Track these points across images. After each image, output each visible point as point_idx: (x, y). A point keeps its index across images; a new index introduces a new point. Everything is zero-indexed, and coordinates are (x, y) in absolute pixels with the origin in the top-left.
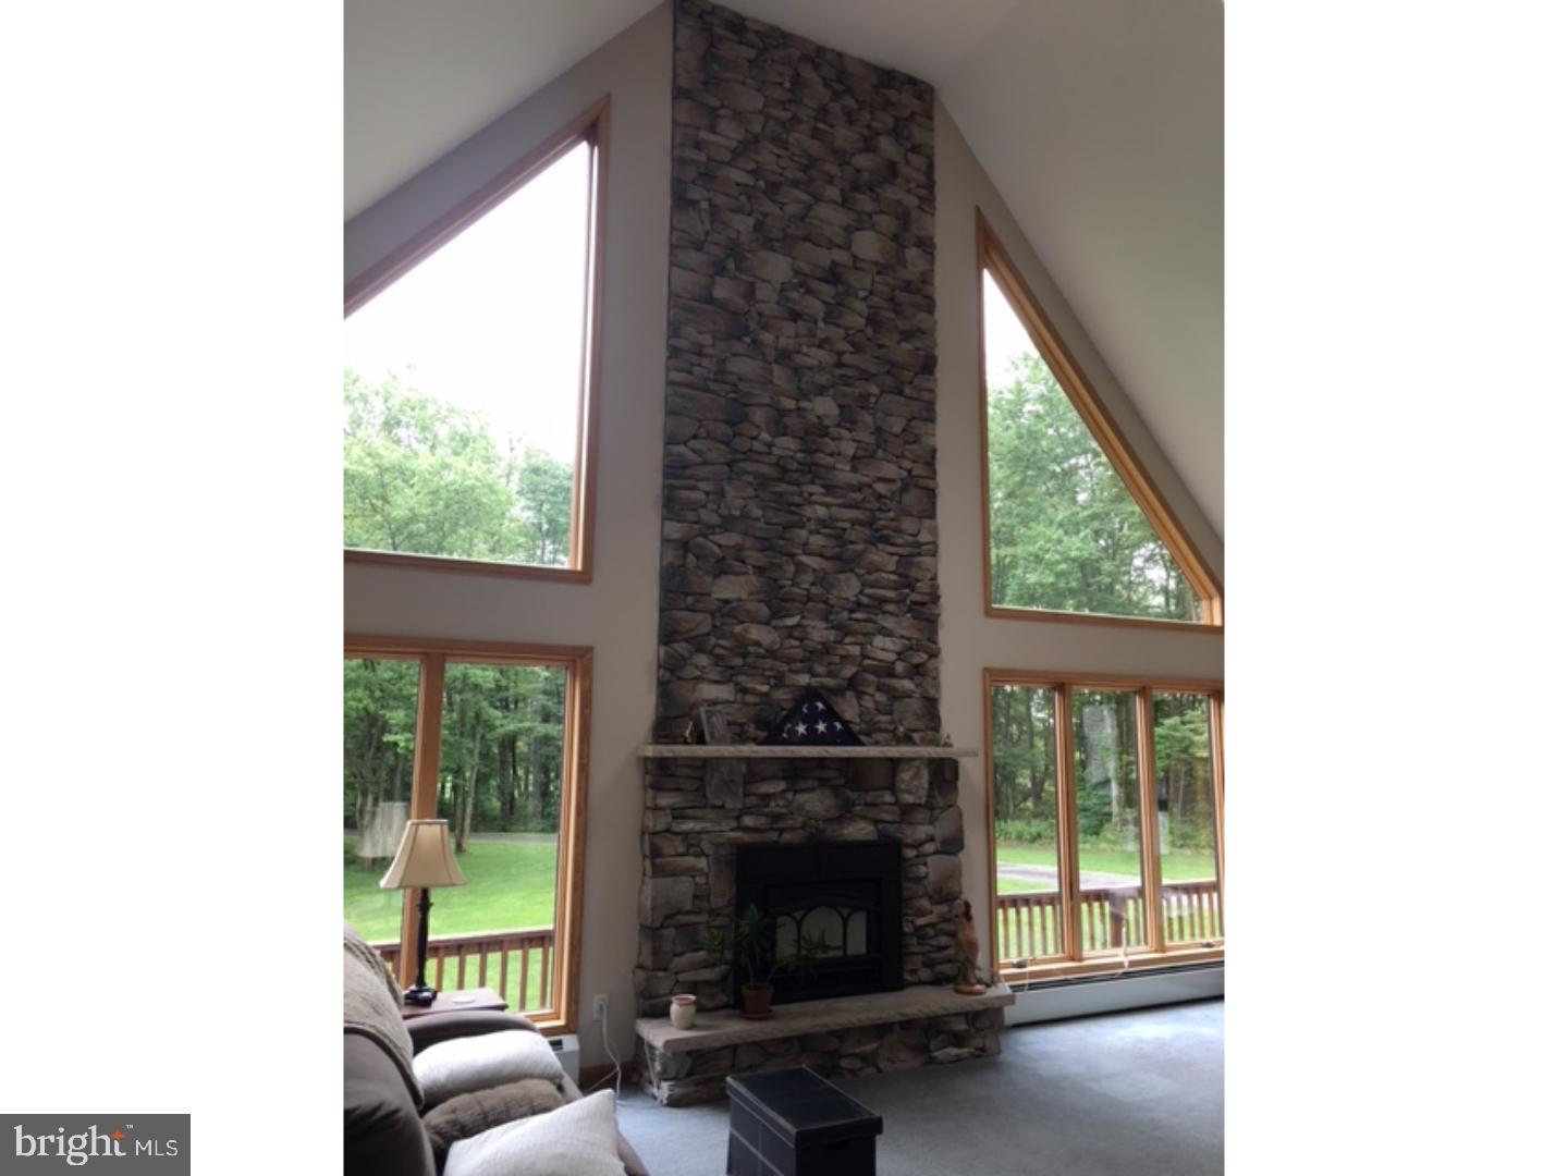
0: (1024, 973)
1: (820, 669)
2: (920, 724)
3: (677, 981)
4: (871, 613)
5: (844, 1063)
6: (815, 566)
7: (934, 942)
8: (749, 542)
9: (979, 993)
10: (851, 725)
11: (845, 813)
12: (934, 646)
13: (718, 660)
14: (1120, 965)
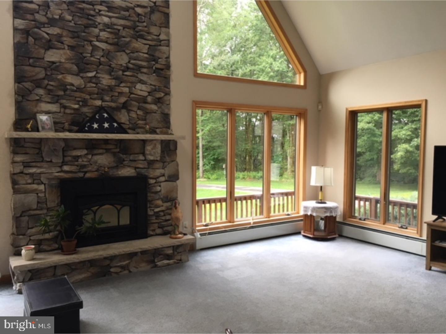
0: (207, 229)
1: (107, 98)
2: (160, 125)
3: (30, 240)
4: (135, 73)
5: (112, 270)
6: (104, 48)
7: (164, 218)
8: (65, 33)
9: (179, 238)
10: (122, 125)
11: (120, 163)
12: (167, 90)
13: (49, 92)
14: (250, 224)
